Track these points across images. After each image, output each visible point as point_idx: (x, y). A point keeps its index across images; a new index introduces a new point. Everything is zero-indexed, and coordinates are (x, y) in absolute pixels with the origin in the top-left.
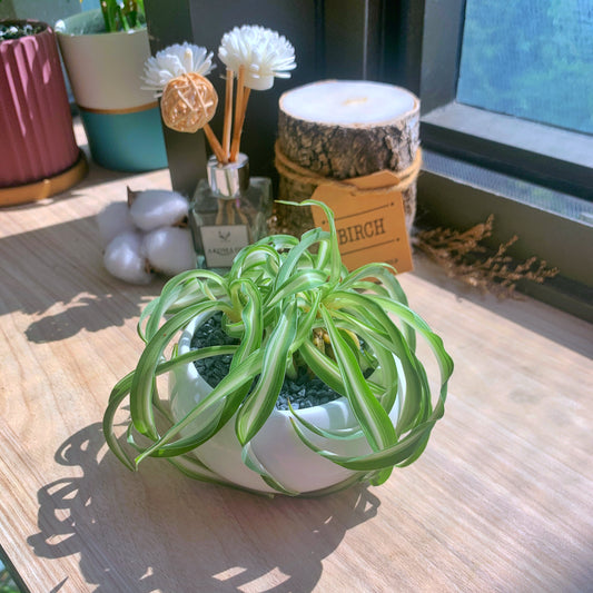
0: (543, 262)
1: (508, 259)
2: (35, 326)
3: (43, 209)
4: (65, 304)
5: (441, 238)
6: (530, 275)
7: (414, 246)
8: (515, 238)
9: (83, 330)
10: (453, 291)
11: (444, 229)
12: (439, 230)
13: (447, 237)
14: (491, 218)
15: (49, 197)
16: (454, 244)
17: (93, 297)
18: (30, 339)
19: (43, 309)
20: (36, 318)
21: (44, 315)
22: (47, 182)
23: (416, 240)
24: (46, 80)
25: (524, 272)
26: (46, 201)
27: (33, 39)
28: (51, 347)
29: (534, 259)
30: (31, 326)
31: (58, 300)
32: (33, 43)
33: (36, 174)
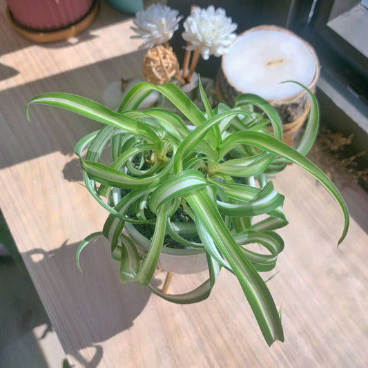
14: (352, 135)
18: (65, 177)
22: (73, 28)
25: (363, 175)
26: (73, 40)
33: (65, 22)
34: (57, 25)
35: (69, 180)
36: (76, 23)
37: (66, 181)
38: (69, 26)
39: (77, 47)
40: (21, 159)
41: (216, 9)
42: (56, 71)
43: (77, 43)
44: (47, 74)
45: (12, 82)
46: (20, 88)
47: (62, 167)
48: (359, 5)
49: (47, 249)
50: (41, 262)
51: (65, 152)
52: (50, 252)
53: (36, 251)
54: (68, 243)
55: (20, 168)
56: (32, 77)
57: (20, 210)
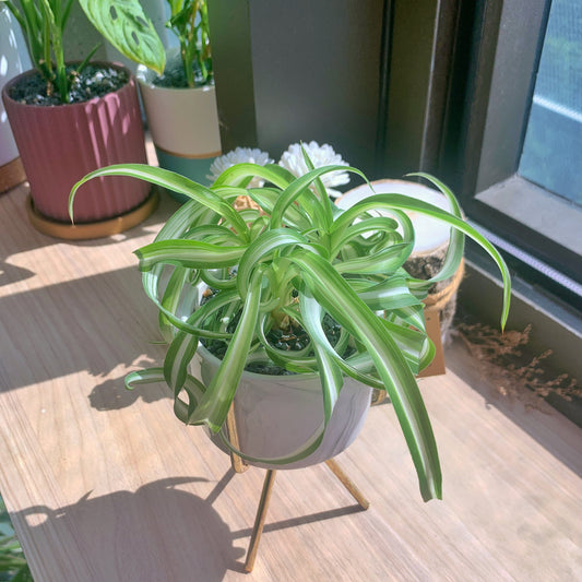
0: (574, 380)
1: (540, 371)
2: (98, 389)
3: (115, 246)
4: (126, 367)
5: (480, 334)
6: (559, 391)
7: (453, 337)
8: (550, 352)
9: (140, 400)
10: (483, 395)
11: (483, 326)
12: (479, 325)
13: (485, 334)
14: (528, 328)
15: (122, 233)
16: (491, 343)
17: (151, 360)
18: (93, 405)
19: (107, 371)
20: (100, 380)
21: (106, 378)
22: (120, 219)
23: (455, 332)
24: (125, 130)
25: (554, 387)
26: (118, 237)
27: (116, 96)
28: (109, 416)
29: (566, 376)
30: (94, 389)
31: (120, 362)
32: (115, 99)
33: (110, 212)
34: (98, 214)
35: (99, 409)
36: (125, 213)
37: (94, 410)
38: (115, 217)
39: (123, 244)
40: (25, 383)
41: (320, 145)
42: (90, 272)
43: (123, 240)
44: (76, 276)
45: (23, 286)
46: (35, 292)
47: (89, 390)
48: (515, 176)
49: (54, 507)
50: (42, 526)
51: (95, 373)
52: (60, 511)
53: (36, 510)
54: (91, 497)
55: (22, 393)
56: (54, 280)
57: (16, 451)
